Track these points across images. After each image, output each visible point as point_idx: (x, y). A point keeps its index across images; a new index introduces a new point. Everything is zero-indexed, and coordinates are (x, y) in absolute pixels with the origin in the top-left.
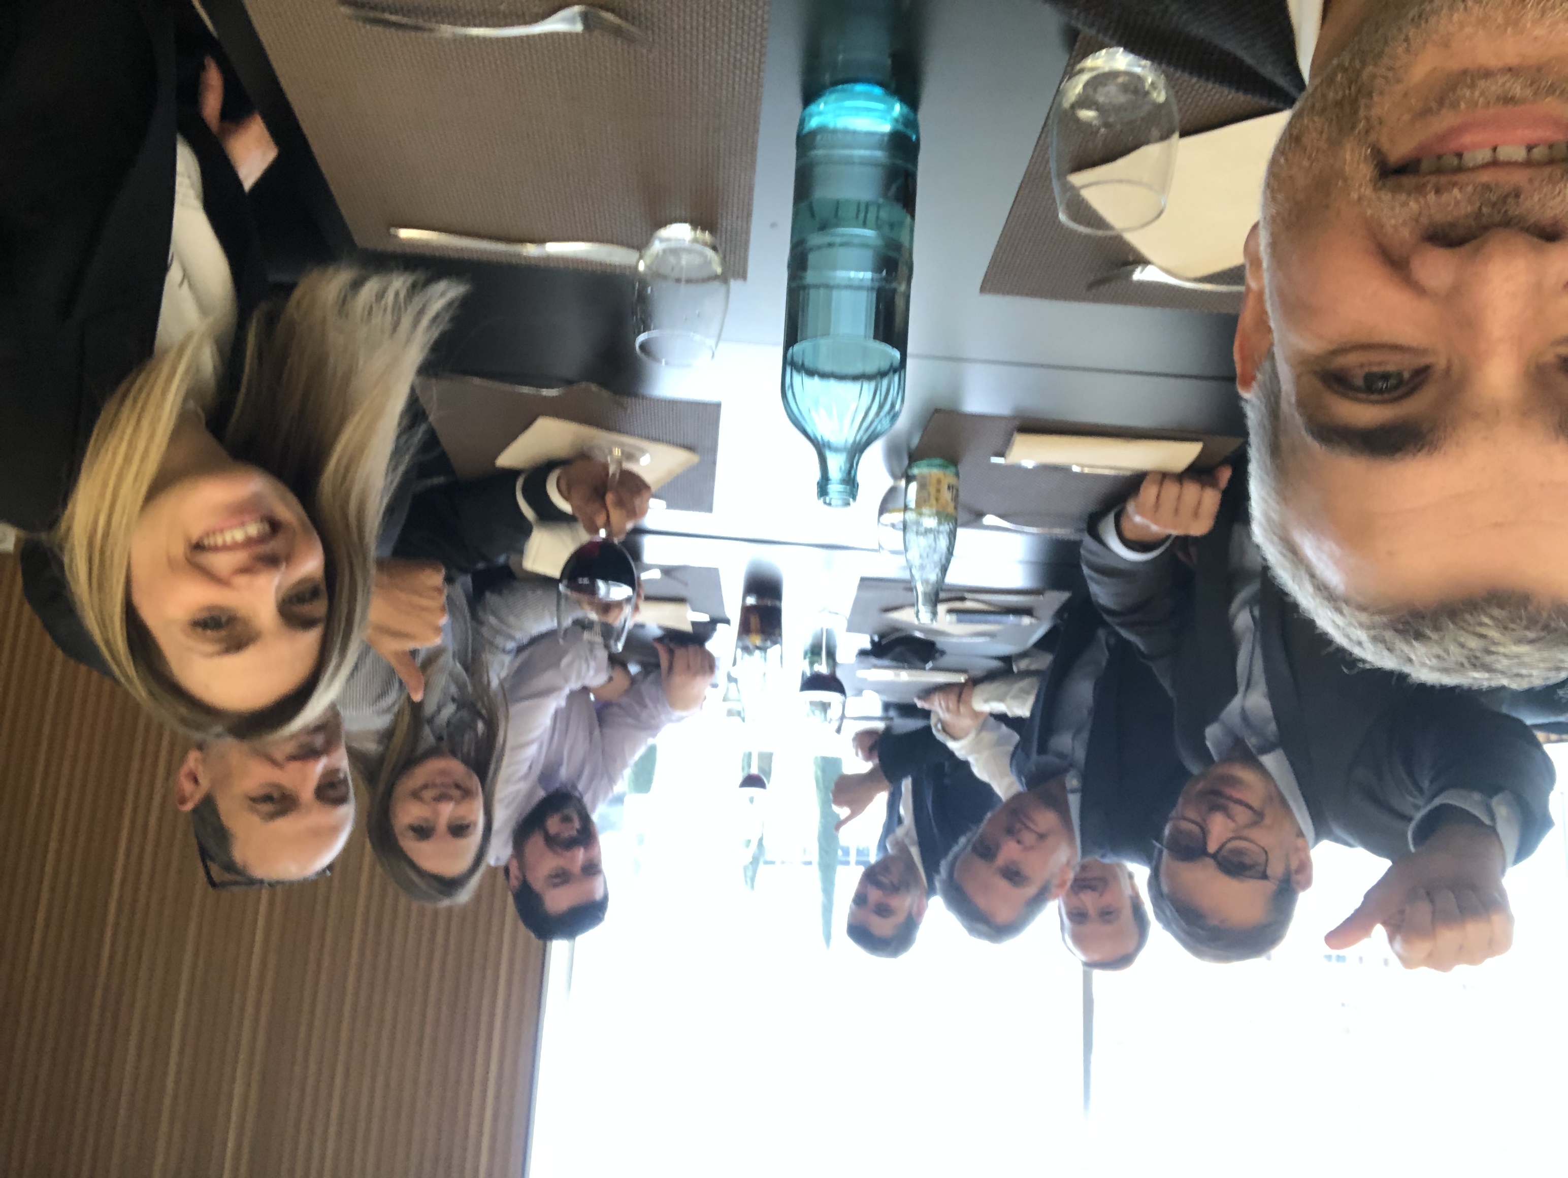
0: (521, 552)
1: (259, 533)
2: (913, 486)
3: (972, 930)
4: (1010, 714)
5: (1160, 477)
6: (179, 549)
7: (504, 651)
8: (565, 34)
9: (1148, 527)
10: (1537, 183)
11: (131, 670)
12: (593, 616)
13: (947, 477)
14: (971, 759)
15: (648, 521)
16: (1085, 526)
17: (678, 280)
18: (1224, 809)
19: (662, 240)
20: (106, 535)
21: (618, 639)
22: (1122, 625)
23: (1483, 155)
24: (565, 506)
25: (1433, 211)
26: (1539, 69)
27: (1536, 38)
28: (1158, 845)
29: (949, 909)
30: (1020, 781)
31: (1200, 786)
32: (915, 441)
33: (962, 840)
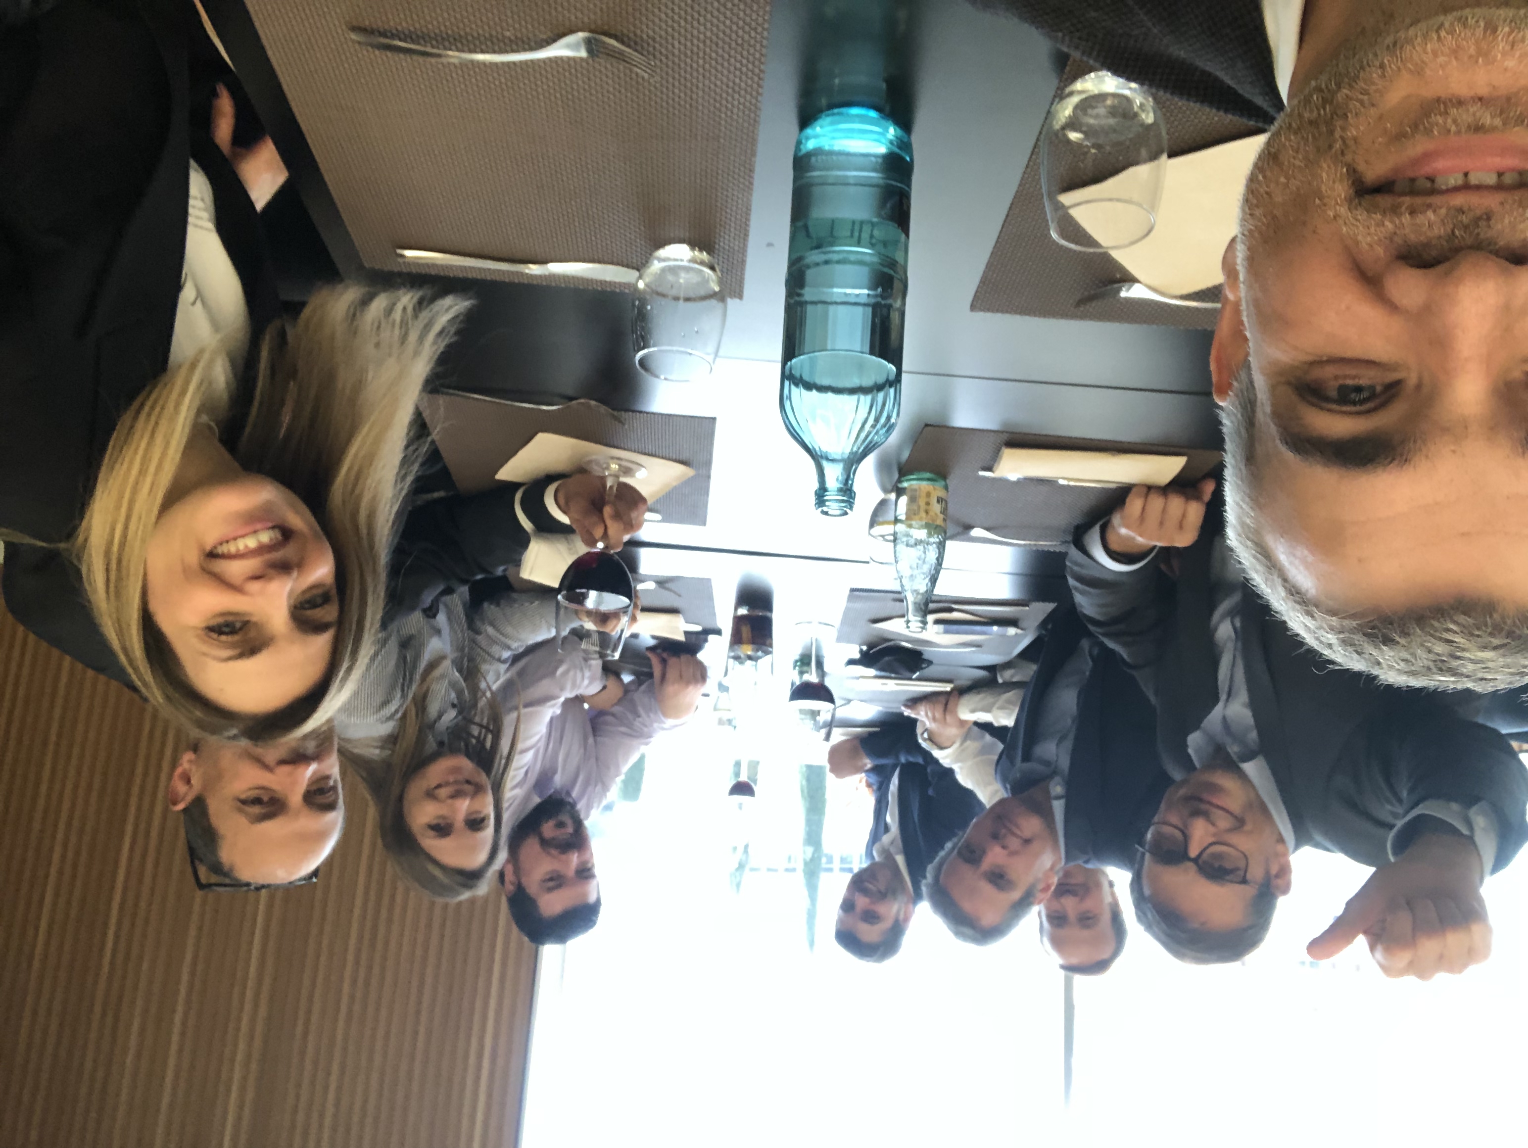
0: (518, 564)
1: (271, 540)
2: (904, 500)
3: (958, 934)
4: (996, 724)
5: (1145, 490)
6: (193, 558)
7: (499, 660)
8: (569, 58)
9: (1134, 539)
10: (1508, 207)
11: (149, 677)
12: (589, 625)
13: (936, 490)
14: (956, 767)
15: (644, 534)
16: (1070, 538)
17: (676, 299)
18: (1206, 815)
19: (660, 260)
20: (123, 544)
21: (614, 649)
22: (1105, 635)
23: (1455, 180)
24: (565, 519)
25: (1407, 231)
26: (1508, 99)
27: (1506, 70)
28: (1141, 849)
29: (935, 912)
30: (1006, 788)
31: (1182, 792)
32: (905, 455)
33: (949, 845)
